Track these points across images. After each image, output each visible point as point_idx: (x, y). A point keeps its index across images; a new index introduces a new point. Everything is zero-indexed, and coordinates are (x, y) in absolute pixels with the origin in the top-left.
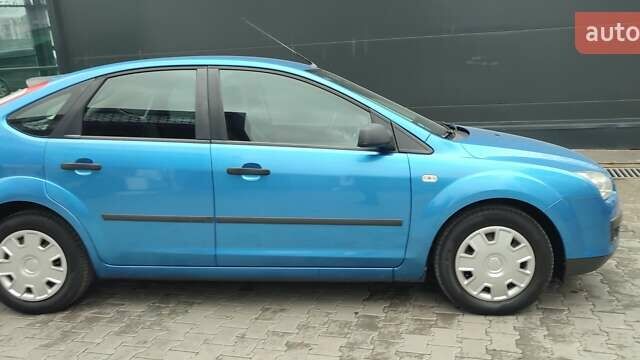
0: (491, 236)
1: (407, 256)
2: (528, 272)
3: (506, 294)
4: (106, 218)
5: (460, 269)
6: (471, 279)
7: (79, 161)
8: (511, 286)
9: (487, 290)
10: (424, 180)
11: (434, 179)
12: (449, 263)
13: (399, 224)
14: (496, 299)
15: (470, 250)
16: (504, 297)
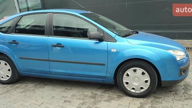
0: (135, 71)
1: (107, 76)
2: (148, 84)
3: (140, 91)
4: (20, 58)
5: (124, 81)
6: (128, 85)
7: (13, 41)
8: (142, 88)
9: (133, 89)
10: (112, 51)
11: (115, 51)
12: (121, 79)
13: (104, 65)
14: (137, 92)
15: (128, 75)
16: (139, 92)
